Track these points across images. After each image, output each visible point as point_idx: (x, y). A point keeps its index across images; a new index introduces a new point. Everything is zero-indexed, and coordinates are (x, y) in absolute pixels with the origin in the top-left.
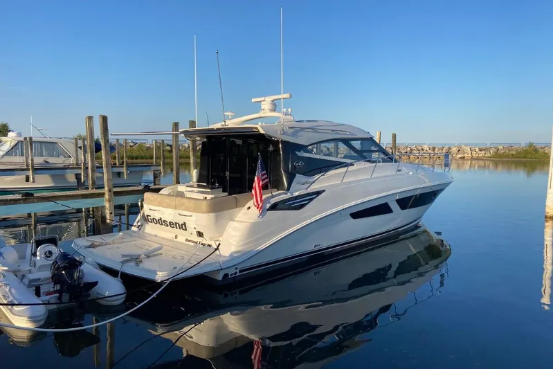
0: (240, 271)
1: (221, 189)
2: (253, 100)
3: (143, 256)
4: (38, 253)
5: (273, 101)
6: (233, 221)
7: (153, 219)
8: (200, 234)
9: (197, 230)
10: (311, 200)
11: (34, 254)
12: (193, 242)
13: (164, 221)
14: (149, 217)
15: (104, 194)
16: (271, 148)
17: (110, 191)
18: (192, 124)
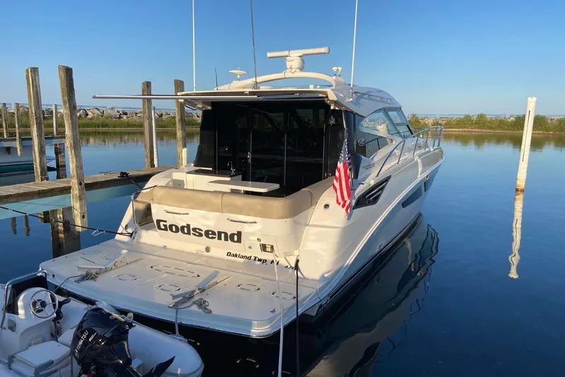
2: (269, 55)
3: (197, 291)
5: (300, 57)
6: (307, 225)
7: (171, 226)
8: (264, 247)
9: (262, 242)
10: (382, 189)
12: (243, 257)
14: (162, 223)
15: (70, 188)
16: (332, 121)
17: (80, 184)
18: (179, 85)
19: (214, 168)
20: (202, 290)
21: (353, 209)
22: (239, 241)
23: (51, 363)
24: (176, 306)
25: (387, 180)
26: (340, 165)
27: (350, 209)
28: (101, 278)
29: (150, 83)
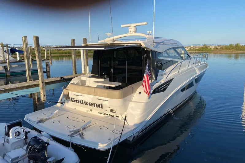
0: (140, 133)
1: (108, 79)
2: (122, 26)
3: (81, 129)
4: (11, 134)
5: (135, 26)
6: (131, 101)
7: (76, 100)
8: (112, 111)
9: (111, 109)
10: (168, 84)
11: (8, 134)
12: (105, 114)
13: (85, 102)
14: (73, 99)
15: (39, 84)
16: (145, 55)
17: (43, 83)
18: (85, 40)
19: (99, 75)
20: (84, 129)
21: (152, 94)
22: (102, 107)
23: (18, 157)
24: (71, 135)
25: (171, 80)
26: (145, 75)
27: (150, 95)
28: (46, 122)
29: (74, 39)
